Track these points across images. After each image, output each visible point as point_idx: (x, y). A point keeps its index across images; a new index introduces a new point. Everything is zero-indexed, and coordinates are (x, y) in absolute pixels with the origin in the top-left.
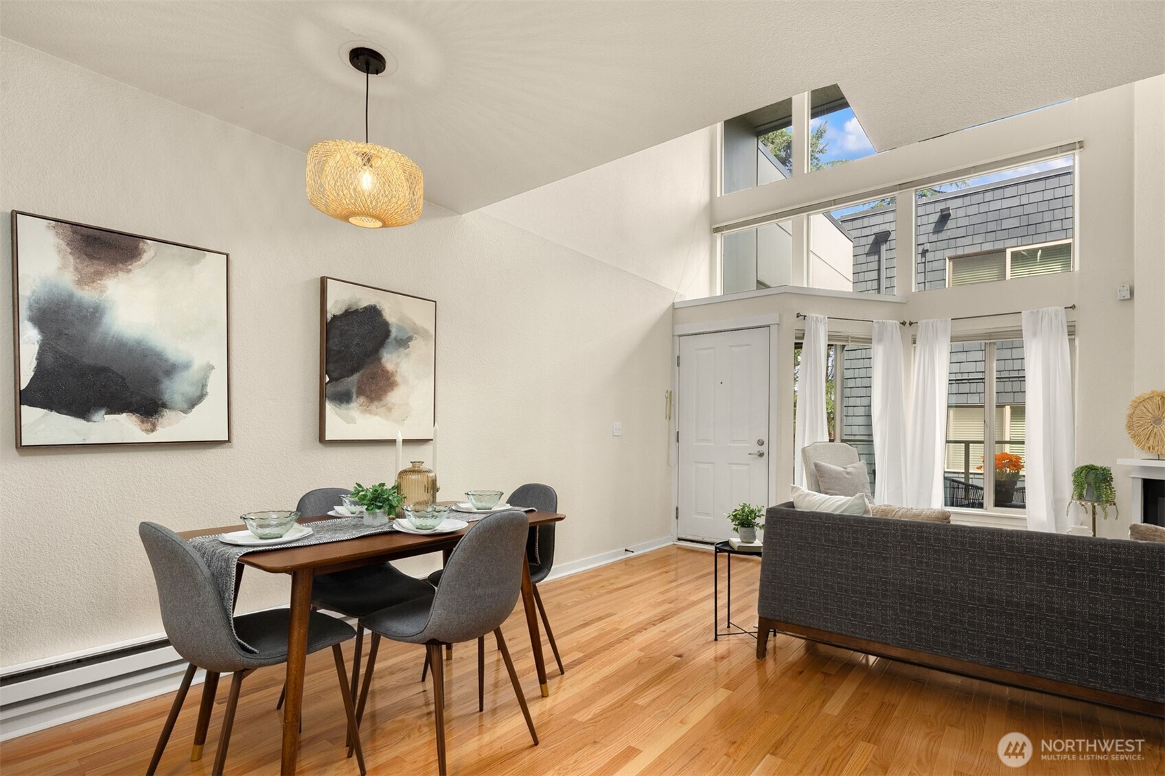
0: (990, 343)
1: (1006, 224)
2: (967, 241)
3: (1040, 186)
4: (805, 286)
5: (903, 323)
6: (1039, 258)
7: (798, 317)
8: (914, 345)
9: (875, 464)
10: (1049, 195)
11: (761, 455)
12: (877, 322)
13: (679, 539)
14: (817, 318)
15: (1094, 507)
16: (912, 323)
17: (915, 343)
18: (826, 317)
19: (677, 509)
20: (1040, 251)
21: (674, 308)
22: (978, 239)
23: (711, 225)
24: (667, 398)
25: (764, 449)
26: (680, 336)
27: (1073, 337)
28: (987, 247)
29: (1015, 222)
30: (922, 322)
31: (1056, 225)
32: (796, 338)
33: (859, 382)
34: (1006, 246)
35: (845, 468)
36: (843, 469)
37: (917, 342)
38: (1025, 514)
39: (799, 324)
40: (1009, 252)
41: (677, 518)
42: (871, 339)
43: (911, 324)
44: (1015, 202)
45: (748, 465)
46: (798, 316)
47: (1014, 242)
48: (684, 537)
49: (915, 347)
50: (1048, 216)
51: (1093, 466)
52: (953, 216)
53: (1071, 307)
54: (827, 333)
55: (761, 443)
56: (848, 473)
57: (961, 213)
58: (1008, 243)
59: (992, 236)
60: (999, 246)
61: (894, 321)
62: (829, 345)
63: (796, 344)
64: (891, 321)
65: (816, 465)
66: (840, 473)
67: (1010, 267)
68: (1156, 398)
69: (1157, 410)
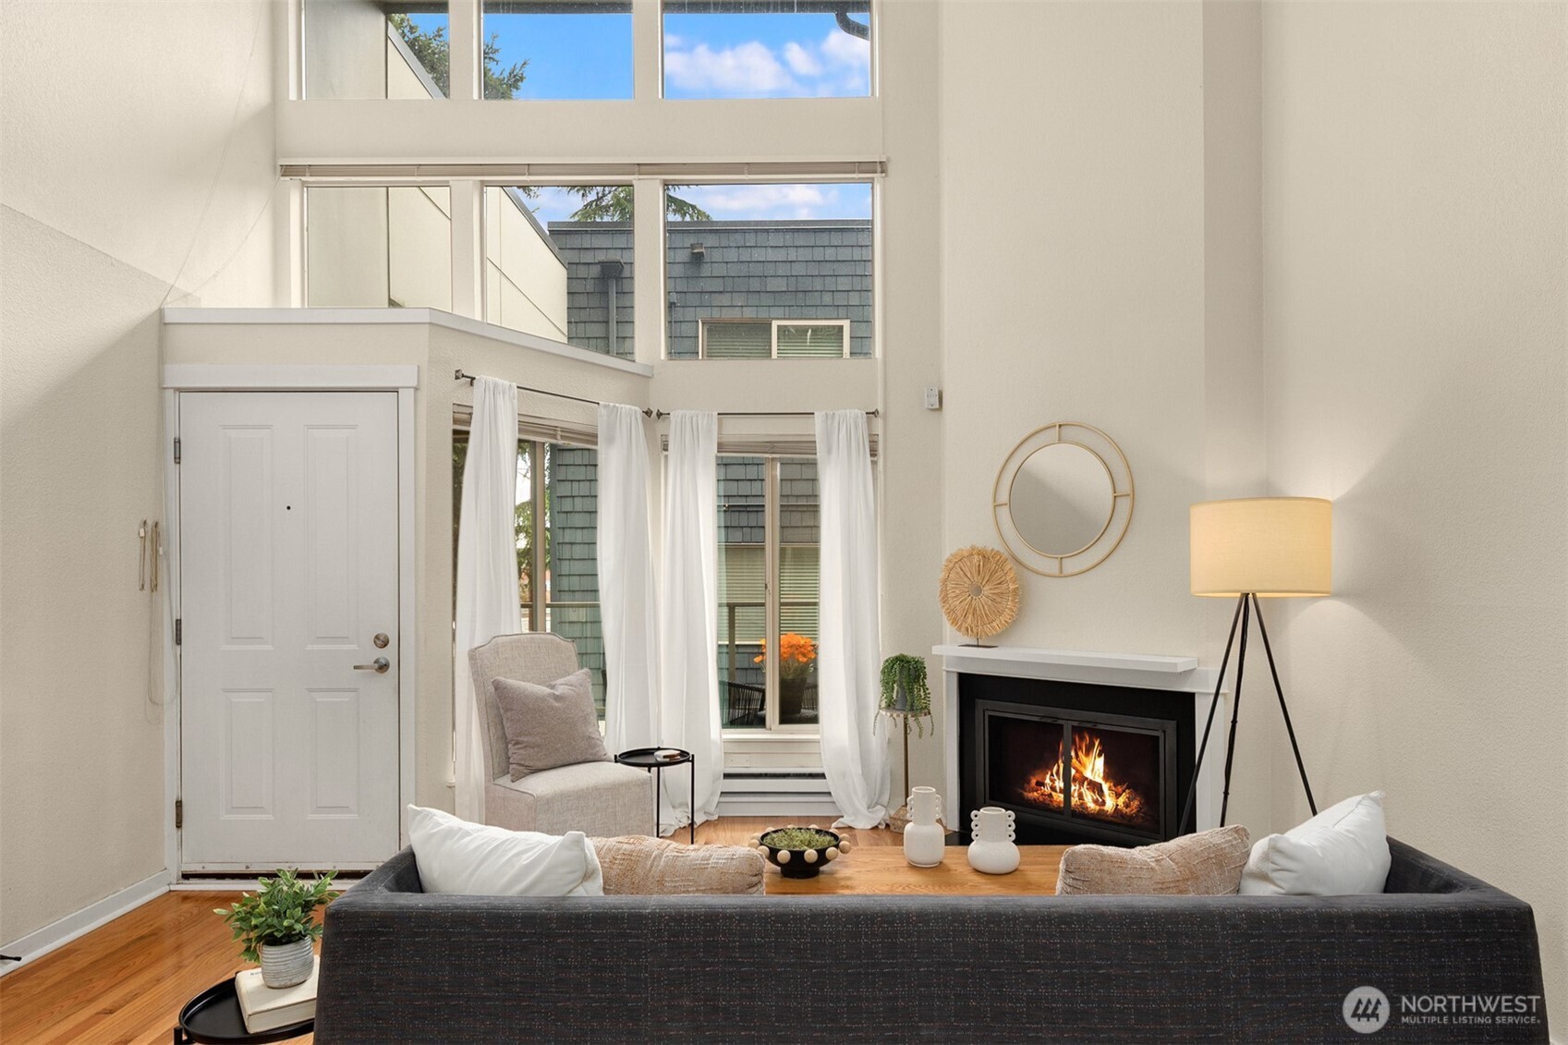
0: (773, 459)
1: (773, 285)
2: (725, 299)
3: (810, 239)
4: (478, 317)
5: (646, 413)
6: (808, 340)
7: (457, 378)
8: (665, 453)
9: (604, 654)
10: (818, 254)
11: (383, 667)
12: (605, 406)
13: (186, 876)
14: (496, 385)
15: (906, 718)
16: (661, 414)
17: (666, 450)
18: (514, 385)
19: (179, 804)
20: (810, 331)
21: (161, 324)
22: (739, 300)
23: (275, 157)
24: (144, 538)
25: (388, 654)
26: (180, 390)
27: (875, 459)
28: (749, 314)
29: (780, 285)
30: (675, 416)
31: (827, 299)
32: (455, 421)
33: (579, 504)
34: (771, 316)
35: (553, 687)
36: (548, 690)
37: (670, 447)
38: (817, 732)
39: (461, 394)
40: (775, 324)
41: (179, 825)
42: (596, 436)
43: (659, 415)
44: (781, 255)
45: (355, 690)
46: (459, 375)
47: (780, 311)
48: (198, 869)
49: (666, 457)
50: (818, 285)
51: (904, 656)
52: (707, 259)
53: (873, 413)
54: (517, 418)
55: (382, 642)
56: (557, 698)
57: (717, 255)
58: (775, 312)
59: (753, 300)
60: (763, 314)
61: (633, 408)
62: (520, 441)
63: (455, 432)
64: (628, 407)
65: (498, 686)
66: (543, 699)
67: (776, 348)
68: (976, 557)
69: (975, 575)
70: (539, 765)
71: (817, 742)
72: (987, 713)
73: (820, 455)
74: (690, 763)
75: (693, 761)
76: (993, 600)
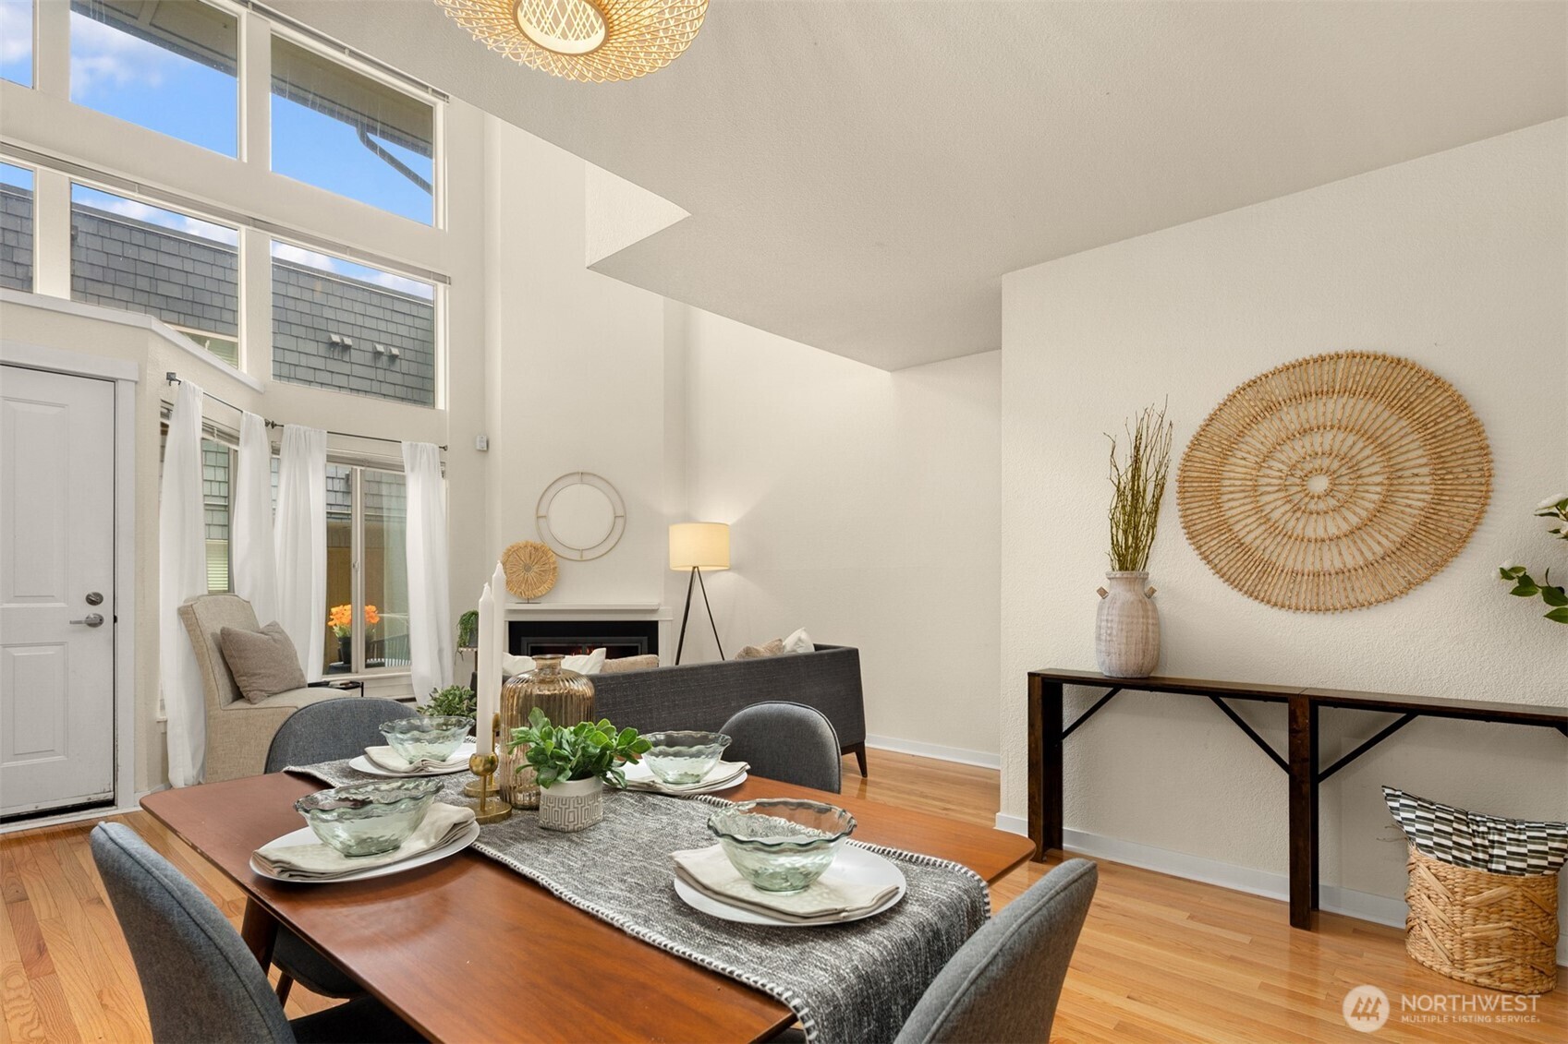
5: (266, 422)
7: (170, 379)
8: (275, 456)
11: (97, 623)
12: (246, 415)
14: (194, 389)
16: (276, 425)
17: (276, 454)
18: (203, 390)
25: (102, 610)
30: (290, 429)
36: (265, 636)
43: (274, 426)
45: (62, 644)
46: (171, 377)
53: (444, 448)
55: (95, 600)
61: (260, 417)
64: (257, 416)
68: (529, 548)
69: (528, 559)
70: (276, 690)
71: (410, 676)
72: (530, 645)
73: (407, 472)
74: (360, 689)
75: (362, 687)
76: (540, 575)
